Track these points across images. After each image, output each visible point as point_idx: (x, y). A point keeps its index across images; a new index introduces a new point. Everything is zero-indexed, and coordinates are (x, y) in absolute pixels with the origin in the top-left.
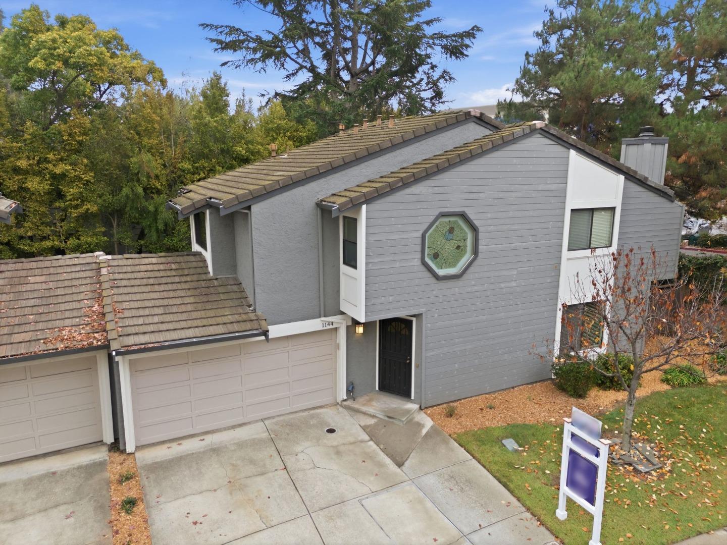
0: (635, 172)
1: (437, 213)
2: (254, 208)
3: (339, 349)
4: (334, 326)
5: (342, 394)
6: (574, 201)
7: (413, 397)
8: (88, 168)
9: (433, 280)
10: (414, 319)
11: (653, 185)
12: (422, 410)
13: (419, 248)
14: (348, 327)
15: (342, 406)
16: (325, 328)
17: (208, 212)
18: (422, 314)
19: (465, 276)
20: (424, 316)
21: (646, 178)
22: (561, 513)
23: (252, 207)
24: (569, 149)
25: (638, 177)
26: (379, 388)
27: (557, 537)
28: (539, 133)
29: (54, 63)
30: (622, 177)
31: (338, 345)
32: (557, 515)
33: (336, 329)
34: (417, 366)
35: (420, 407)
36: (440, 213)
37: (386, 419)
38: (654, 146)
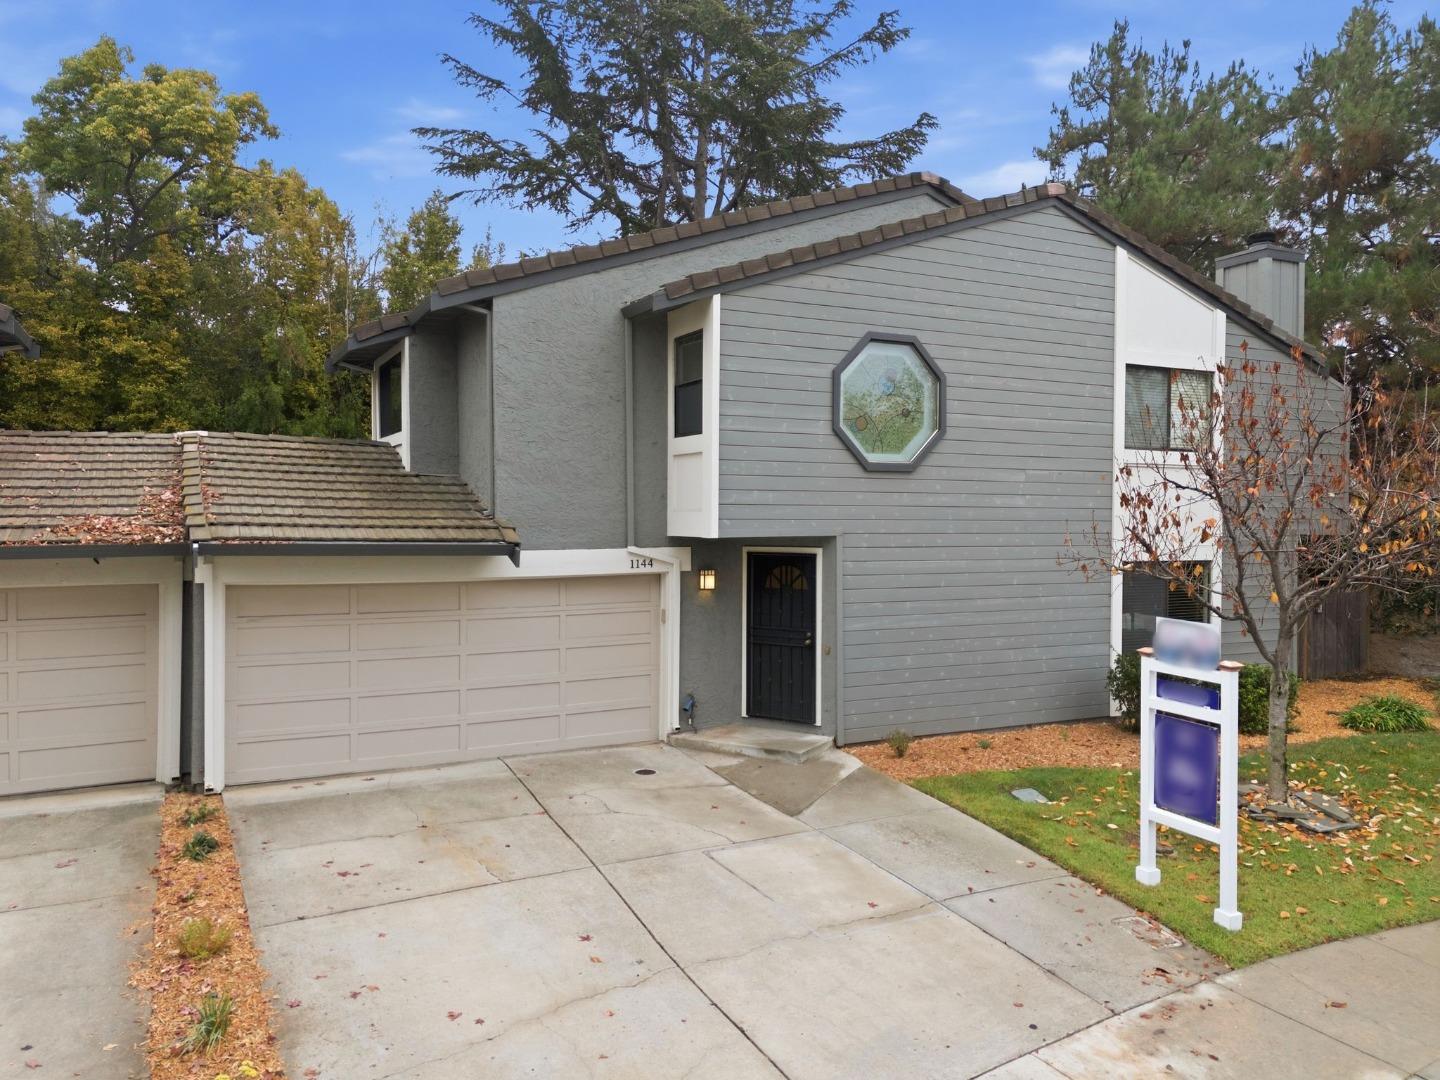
0: (1247, 307)
1: (861, 331)
2: (499, 305)
3: (664, 622)
4: (656, 569)
5: (671, 718)
6: (1130, 349)
7: (818, 723)
8: (178, 350)
9: (856, 470)
10: (819, 552)
11: (1284, 338)
12: (838, 748)
13: (827, 399)
14: (683, 574)
15: (669, 744)
16: (635, 571)
17: (407, 341)
18: (835, 537)
19: (922, 471)
20: (839, 542)
21: (1269, 323)
22: (1148, 872)
23: (496, 302)
24: (1115, 246)
25: (1252, 318)
26: (748, 711)
27: (1141, 911)
28: (1055, 207)
29: (132, 131)
30: (1221, 316)
31: (664, 611)
32: (1139, 877)
33: (658, 578)
34: (827, 652)
35: (835, 741)
36: (869, 333)
37: (763, 755)
38: (1277, 264)
